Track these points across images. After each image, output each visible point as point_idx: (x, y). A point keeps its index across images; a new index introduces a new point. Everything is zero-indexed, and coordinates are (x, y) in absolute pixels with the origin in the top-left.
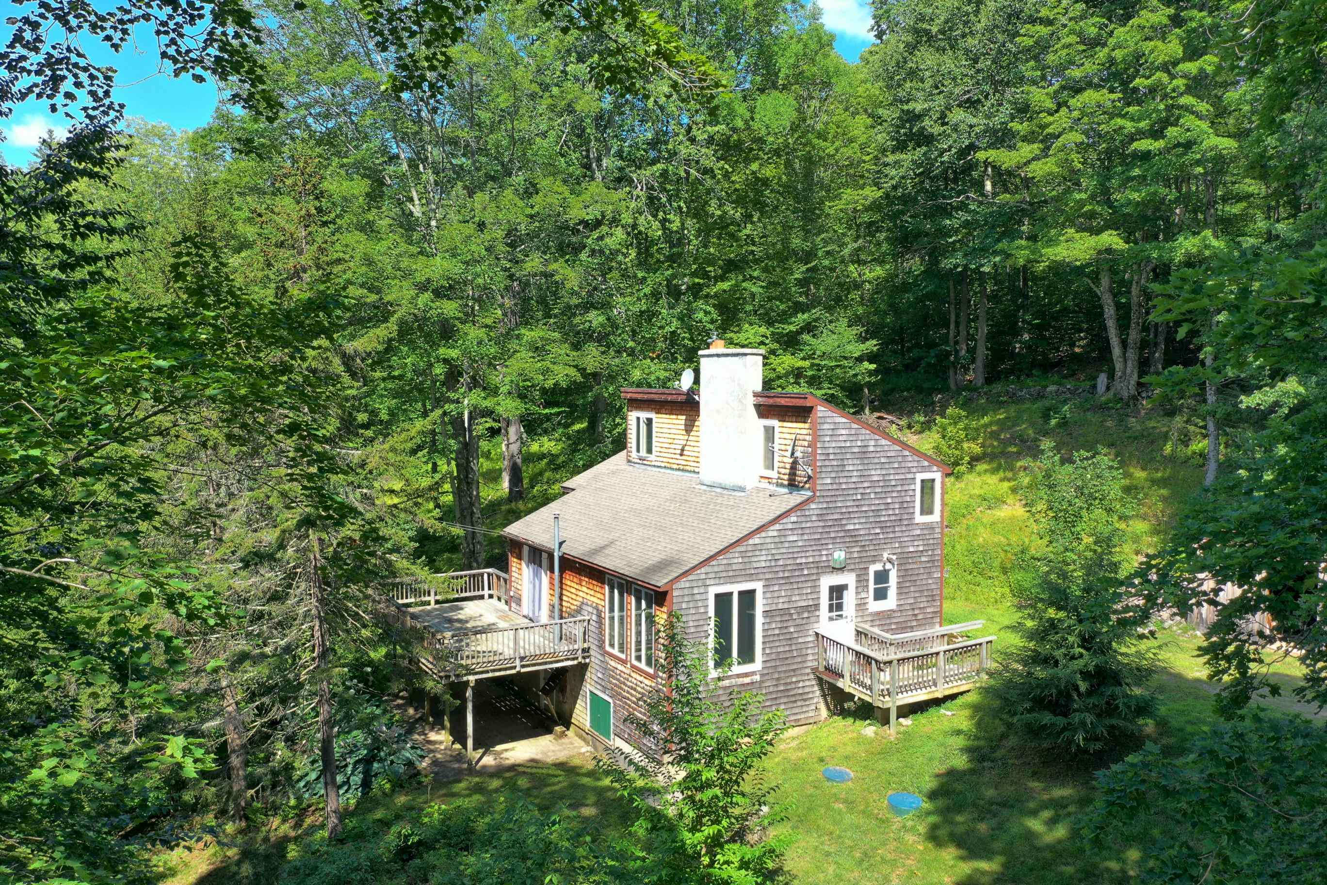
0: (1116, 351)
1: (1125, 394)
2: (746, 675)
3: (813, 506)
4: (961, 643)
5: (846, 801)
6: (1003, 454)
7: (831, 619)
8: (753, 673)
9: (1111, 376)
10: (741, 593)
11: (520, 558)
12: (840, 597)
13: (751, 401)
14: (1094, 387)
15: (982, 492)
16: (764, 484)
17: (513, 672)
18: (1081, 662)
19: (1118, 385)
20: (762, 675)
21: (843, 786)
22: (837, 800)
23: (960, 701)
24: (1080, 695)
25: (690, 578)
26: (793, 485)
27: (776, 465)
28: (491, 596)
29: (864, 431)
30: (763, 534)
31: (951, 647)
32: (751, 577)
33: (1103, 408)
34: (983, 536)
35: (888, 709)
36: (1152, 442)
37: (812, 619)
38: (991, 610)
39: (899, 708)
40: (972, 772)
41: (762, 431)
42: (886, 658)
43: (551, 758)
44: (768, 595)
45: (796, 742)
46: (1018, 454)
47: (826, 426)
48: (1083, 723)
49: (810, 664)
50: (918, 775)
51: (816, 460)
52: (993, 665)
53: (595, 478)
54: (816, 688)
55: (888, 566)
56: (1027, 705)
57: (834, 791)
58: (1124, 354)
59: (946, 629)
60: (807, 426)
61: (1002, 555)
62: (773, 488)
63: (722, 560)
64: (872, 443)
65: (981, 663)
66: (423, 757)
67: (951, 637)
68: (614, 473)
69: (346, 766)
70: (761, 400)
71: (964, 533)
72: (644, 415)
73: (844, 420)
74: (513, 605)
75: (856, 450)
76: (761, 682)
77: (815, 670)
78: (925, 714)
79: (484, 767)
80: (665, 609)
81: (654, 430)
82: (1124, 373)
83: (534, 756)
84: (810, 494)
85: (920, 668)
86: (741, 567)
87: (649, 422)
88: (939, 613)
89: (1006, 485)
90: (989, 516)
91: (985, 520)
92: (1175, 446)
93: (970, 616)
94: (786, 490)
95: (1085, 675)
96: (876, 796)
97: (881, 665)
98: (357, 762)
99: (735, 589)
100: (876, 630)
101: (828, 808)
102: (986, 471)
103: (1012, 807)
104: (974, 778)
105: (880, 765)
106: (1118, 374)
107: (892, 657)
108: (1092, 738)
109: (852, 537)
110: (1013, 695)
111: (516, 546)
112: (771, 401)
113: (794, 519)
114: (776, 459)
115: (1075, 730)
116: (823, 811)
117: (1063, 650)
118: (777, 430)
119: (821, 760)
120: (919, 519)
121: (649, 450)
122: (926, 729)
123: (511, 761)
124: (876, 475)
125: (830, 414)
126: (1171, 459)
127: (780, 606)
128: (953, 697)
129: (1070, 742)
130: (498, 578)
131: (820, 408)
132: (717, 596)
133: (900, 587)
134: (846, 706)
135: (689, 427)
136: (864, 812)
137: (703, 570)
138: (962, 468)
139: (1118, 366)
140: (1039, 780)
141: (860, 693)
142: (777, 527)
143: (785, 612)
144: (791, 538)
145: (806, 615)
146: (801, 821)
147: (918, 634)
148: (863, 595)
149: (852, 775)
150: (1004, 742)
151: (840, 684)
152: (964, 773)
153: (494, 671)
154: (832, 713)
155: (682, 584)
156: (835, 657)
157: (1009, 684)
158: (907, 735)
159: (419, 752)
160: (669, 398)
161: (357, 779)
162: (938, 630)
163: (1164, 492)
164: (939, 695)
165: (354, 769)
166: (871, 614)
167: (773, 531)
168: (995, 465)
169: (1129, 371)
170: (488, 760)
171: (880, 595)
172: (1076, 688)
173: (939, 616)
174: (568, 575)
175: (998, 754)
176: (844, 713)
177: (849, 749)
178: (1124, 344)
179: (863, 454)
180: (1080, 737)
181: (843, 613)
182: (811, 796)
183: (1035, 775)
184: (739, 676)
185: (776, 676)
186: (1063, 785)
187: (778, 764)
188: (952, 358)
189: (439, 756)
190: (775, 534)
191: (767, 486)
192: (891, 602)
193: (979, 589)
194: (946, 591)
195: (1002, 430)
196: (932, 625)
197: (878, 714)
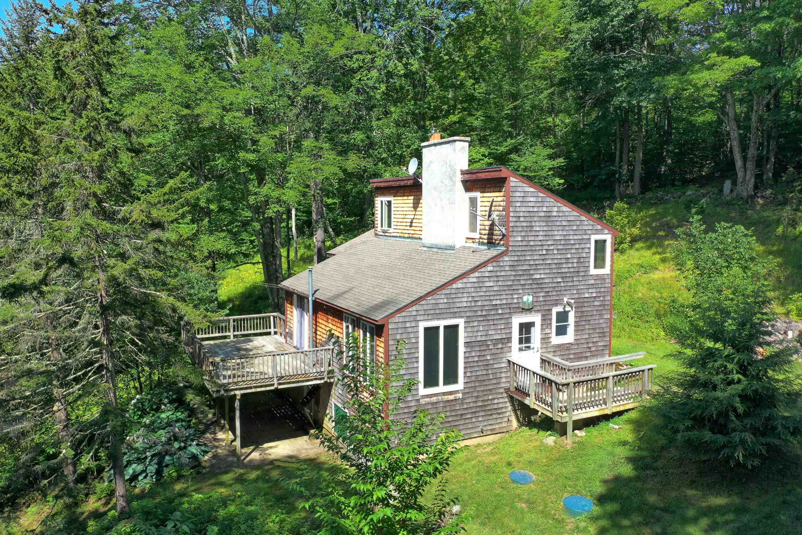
0: (739, 163)
1: (745, 194)
2: (451, 393)
3: (506, 258)
4: (625, 370)
5: (528, 502)
6: (654, 236)
7: (521, 350)
8: (457, 392)
9: (734, 183)
10: (446, 327)
11: (291, 304)
12: (528, 332)
13: (459, 177)
14: (721, 191)
15: (640, 262)
16: (470, 244)
17: (272, 388)
18: (740, 387)
19: (739, 188)
20: (464, 394)
21: (525, 487)
22: (520, 500)
23: (625, 417)
24: (738, 416)
25: (403, 314)
26: (491, 243)
27: (479, 227)
28: (276, 333)
29: (548, 199)
30: (465, 280)
31: (618, 373)
32: (455, 315)
33: (729, 204)
34: (642, 292)
35: (566, 423)
36: (768, 226)
37: (506, 350)
38: (648, 345)
39: (575, 422)
40: (637, 478)
41: (468, 201)
42: (564, 381)
43: (303, 455)
44: (469, 330)
45: (491, 448)
46: (666, 236)
47: (518, 194)
48: (743, 442)
49: (503, 385)
50: (590, 480)
51: (508, 221)
52: (655, 388)
53: (351, 247)
54: (508, 404)
55: (568, 308)
56: (689, 423)
57: (519, 491)
58: (745, 165)
59: (613, 359)
60: (502, 194)
61: (657, 305)
62: (475, 246)
63: (430, 300)
64: (556, 209)
65: (643, 386)
66: (206, 452)
67: (618, 365)
68: (364, 242)
69: (146, 458)
70: (467, 177)
71: (627, 290)
72: (385, 199)
73: (532, 190)
74: (288, 339)
75: (542, 214)
76: (463, 399)
77: (507, 390)
78: (597, 427)
79: (251, 461)
80: (382, 339)
81: (393, 209)
82: (744, 178)
83: (290, 453)
84: (503, 248)
85: (593, 389)
86: (446, 306)
87: (389, 202)
88: (608, 346)
89: (658, 257)
90: (644, 279)
91: (642, 281)
92: (786, 227)
93: (634, 349)
94: (486, 247)
95: (744, 397)
96: (553, 498)
97: (560, 387)
98: (153, 456)
99: (441, 324)
100: (558, 359)
101: (513, 507)
102: (642, 247)
103: (674, 512)
104: (639, 484)
105: (557, 470)
106: (740, 180)
107: (570, 380)
108: (750, 454)
109: (539, 285)
110: (674, 414)
111: (289, 294)
112: (474, 177)
113: (490, 268)
114: (479, 222)
115: (735, 447)
116: (507, 509)
117: (722, 376)
118: (479, 200)
119: (509, 464)
120: (593, 271)
121: (389, 226)
122: (597, 440)
123: (272, 457)
124: (558, 235)
125: (521, 184)
126: (784, 237)
127: (479, 339)
128: (620, 413)
129: (730, 457)
130: (280, 319)
131: (512, 179)
132: (426, 329)
133: (577, 324)
134: (533, 418)
135: (416, 205)
136: (542, 512)
137: (414, 308)
138: (625, 246)
139: (740, 174)
140: (697, 489)
141: (543, 410)
142: (476, 274)
143: (483, 343)
144: (488, 284)
145: (500, 346)
146: (489, 518)
147: (592, 362)
148: (547, 331)
149: (534, 478)
150: (665, 453)
151: (527, 401)
152: (628, 480)
153: (256, 387)
154: (521, 424)
155: (396, 319)
156: (524, 380)
157: (672, 405)
158: (581, 445)
159: (203, 448)
160: (402, 184)
161: (152, 468)
162: (607, 359)
163: (779, 260)
164: (608, 412)
165: (151, 460)
166: (554, 346)
167: (473, 278)
168: (648, 244)
169: (748, 177)
170: (255, 455)
171: (561, 331)
172: (735, 410)
173: (608, 349)
174: (320, 315)
175: (659, 464)
176: (531, 425)
177: (532, 456)
178: (745, 159)
179: (548, 217)
180: (740, 455)
181: (532, 345)
182: (498, 495)
183: (692, 484)
184: (444, 394)
185: (475, 394)
186: (718, 494)
187: (474, 467)
188: (617, 176)
189: (219, 451)
190: (475, 280)
191: (472, 245)
192: (570, 337)
193: (638, 330)
194: (614, 331)
195: (654, 221)
196: (603, 355)
197: (557, 426)
